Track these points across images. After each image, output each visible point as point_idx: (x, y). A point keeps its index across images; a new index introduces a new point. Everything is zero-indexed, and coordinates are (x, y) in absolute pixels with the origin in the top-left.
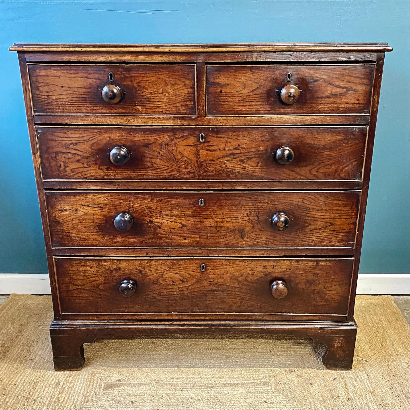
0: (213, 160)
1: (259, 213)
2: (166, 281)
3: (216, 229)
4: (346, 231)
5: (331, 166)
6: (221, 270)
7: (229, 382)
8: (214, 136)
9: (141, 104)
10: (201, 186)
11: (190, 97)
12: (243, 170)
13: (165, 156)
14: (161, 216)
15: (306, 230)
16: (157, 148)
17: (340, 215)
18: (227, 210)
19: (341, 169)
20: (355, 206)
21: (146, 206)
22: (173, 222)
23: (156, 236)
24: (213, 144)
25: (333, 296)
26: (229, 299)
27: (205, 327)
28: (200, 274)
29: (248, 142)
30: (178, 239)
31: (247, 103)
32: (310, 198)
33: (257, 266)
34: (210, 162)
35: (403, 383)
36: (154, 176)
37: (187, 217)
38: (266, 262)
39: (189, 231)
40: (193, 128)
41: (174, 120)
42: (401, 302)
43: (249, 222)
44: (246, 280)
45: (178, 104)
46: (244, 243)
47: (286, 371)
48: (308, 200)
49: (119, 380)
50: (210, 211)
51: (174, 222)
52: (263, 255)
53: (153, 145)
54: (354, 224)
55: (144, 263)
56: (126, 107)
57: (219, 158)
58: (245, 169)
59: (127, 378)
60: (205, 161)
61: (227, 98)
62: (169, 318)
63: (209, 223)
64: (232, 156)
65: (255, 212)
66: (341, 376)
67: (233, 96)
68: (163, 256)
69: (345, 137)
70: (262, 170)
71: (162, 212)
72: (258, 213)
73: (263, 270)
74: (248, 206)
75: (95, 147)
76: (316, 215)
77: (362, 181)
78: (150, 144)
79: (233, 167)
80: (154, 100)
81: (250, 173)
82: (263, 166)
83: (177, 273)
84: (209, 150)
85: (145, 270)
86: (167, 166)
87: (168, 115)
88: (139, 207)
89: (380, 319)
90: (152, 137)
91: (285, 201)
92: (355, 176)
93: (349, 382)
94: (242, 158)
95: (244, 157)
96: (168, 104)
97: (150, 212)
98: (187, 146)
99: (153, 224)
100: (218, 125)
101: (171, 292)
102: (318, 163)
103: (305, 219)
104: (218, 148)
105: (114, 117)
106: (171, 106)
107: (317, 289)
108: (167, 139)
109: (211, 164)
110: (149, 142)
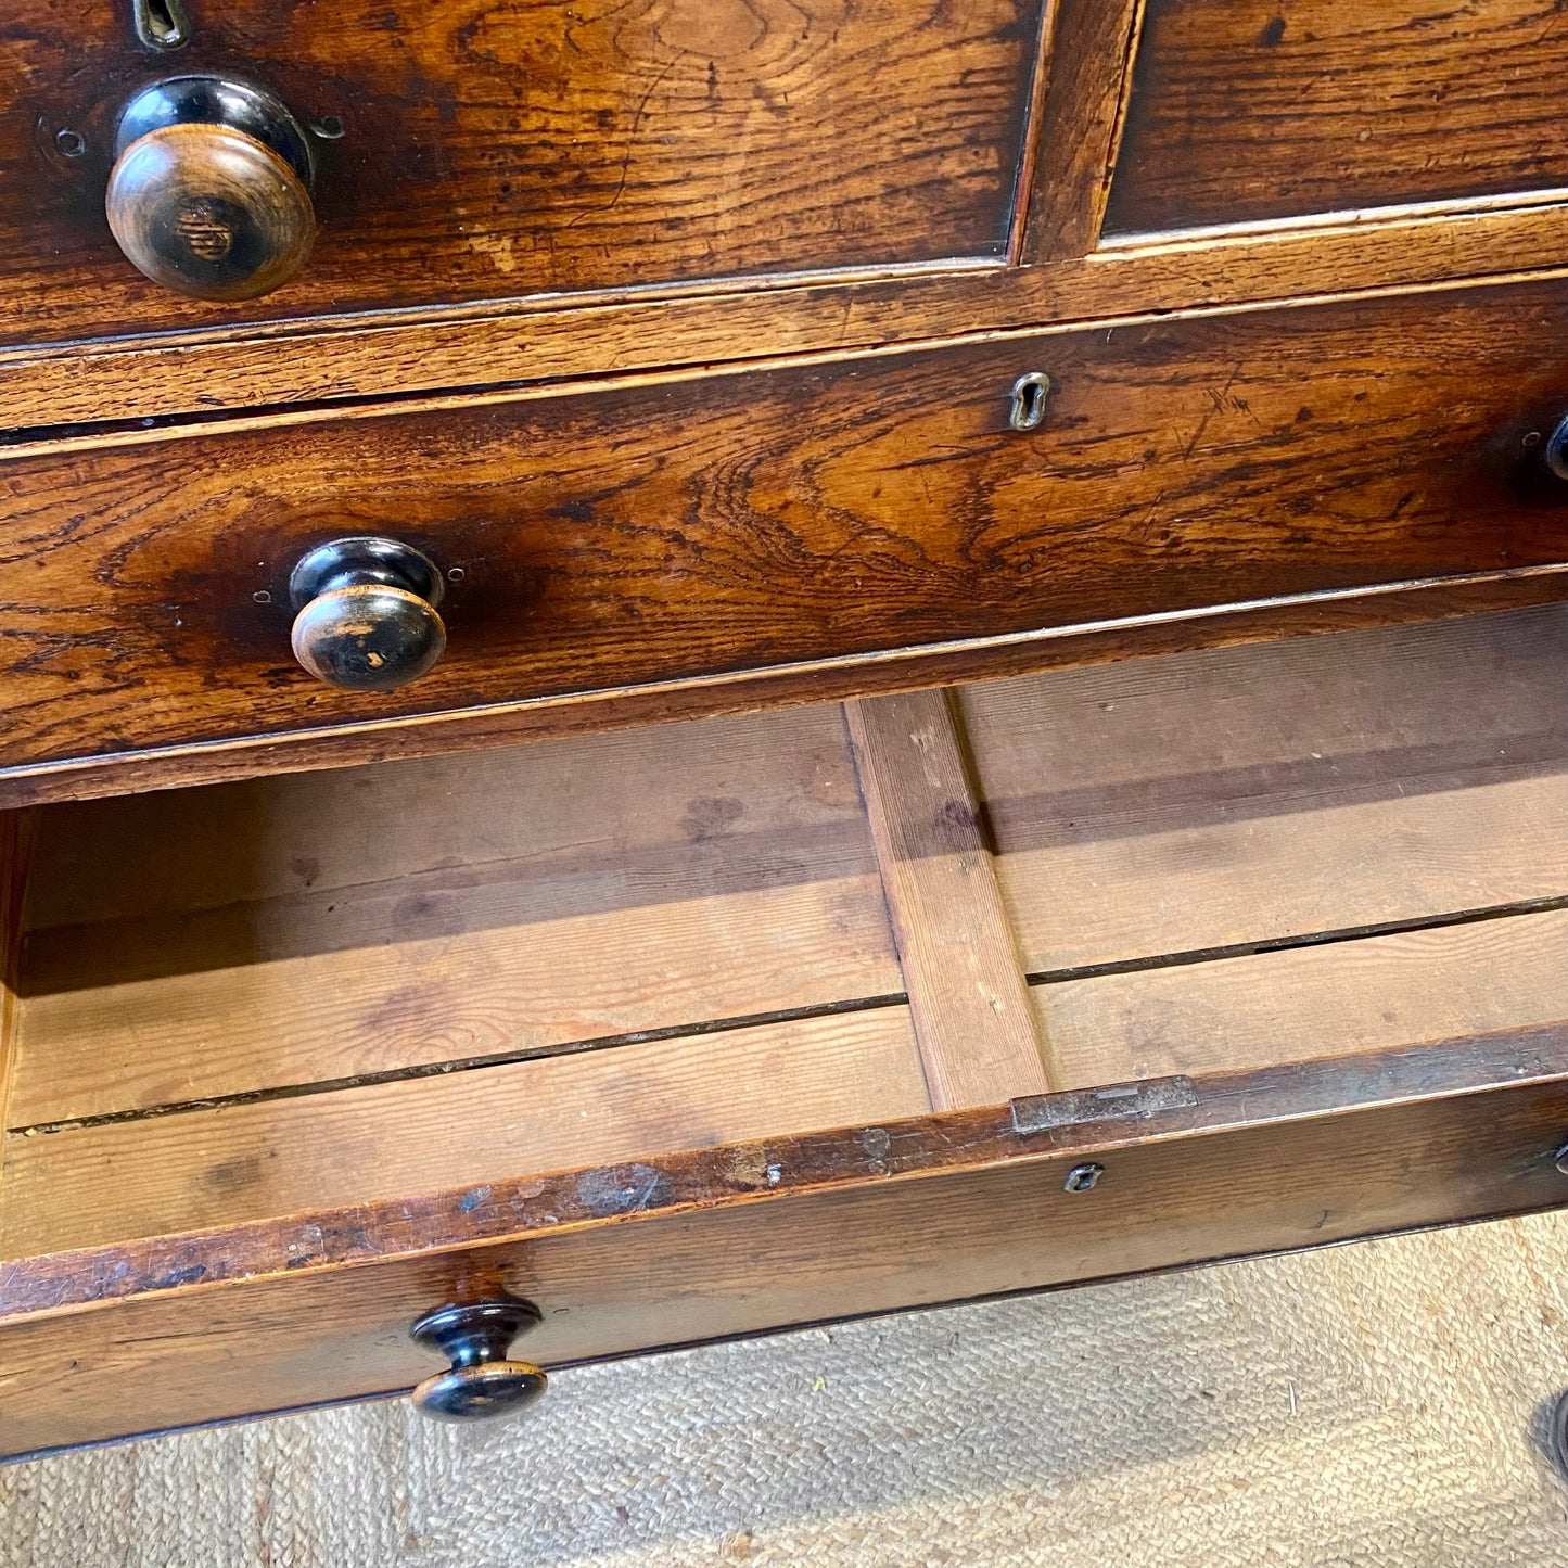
0: (1083, 526)
8: (1125, 381)
9: (508, 222)
11: (971, 120)
12: (1291, 551)
13: (725, 551)
16: (663, 513)
24: (1111, 432)
31: (1473, 108)
34: (1060, 538)
41: (812, 312)
45: (856, 187)
53: (630, 496)
56: (362, 256)
57: (1135, 508)
58: (1307, 540)
60: (1023, 537)
61: (1305, 89)
64: (1236, 486)
67: (1367, 68)
70: (1420, 530)
75: (140, 566)
78: (610, 493)
79: (1223, 541)
80: (632, 175)
82: (1432, 513)
84: (1063, 473)
86: (737, 604)
87: (759, 281)
90: (617, 445)
94: (1304, 487)
95: (1319, 478)
96: (762, 194)
98: (902, 467)
100: (1183, 302)
104: (1141, 449)
105: (267, 349)
106: (795, 205)
108: (746, 443)
109: (1065, 550)
110: (596, 486)
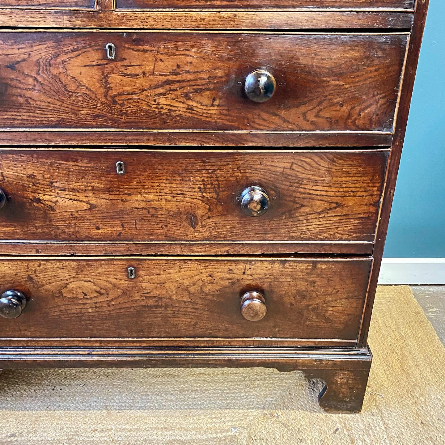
0: (133, 93)
1: (219, 187)
2: (73, 293)
3: (149, 212)
4: (362, 216)
5: (342, 105)
6: (161, 276)
7: (178, 438)
8: (133, 49)
10: (116, 140)
12: (190, 113)
13: (47, 86)
14: (53, 191)
15: (297, 215)
16: (31, 71)
17: (354, 190)
18: (165, 181)
19: (358, 112)
20: (379, 175)
21: (25, 173)
22: (74, 200)
23: (48, 223)
24: (132, 64)
25: (338, 314)
26: (177, 319)
27: (141, 358)
28: (127, 282)
29: (195, 61)
30: (85, 228)
32: (305, 161)
33: (219, 270)
34: (129, 96)
35: (438, 439)
36: (32, 121)
37: (97, 192)
38: (233, 264)
39: (104, 215)
40: (92, 32)
41: (55, 17)
42: (422, 295)
43: (203, 202)
44: (202, 291)
46: (196, 234)
47: (265, 415)
48: (300, 166)
49: (13, 435)
50: (137, 183)
51: (76, 200)
52: (228, 252)
53: (24, 64)
54: (376, 204)
55: (33, 266)
57: (144, 90)
58: (193, 110)
59: (26, 431)
60: (120, 94)
62: (86, 344)
63: (137, 203)
64: (168, 87)
65: (212, 184)
66: (345, 424)
68: (63, 254)
69: (367, 54)
70: (221, 111)
71: (54, 184)
72: (216, 186)
73: (228, 276)
74: (200, 175)
76: (313, 190)
77: (394, 132)
78: (18, 62)
79: (171, 106)
81: (200, 117)
82: (222, 106)
83: (90, 281)
84: (125, 75)
85: (37, 276)
86: (53, 104)
87: (44, 8)
88: (14, 175)
89: (396, 324)
90: (19, 49)
91: (262, 167)
92: (380, 124)
93: (357, 436)
94: (185, 91)
95: (189, 88)
97: (33, 183)
98: (85, 66)
99: (41, 202)
100: (139, 27)
101: (82, 308)
102: (319, 100)
103: (295, 197)
104: (142, 71)
107: (312, 305)
108: (48, 53)
109: (131, 101)
110: (15, 60)
